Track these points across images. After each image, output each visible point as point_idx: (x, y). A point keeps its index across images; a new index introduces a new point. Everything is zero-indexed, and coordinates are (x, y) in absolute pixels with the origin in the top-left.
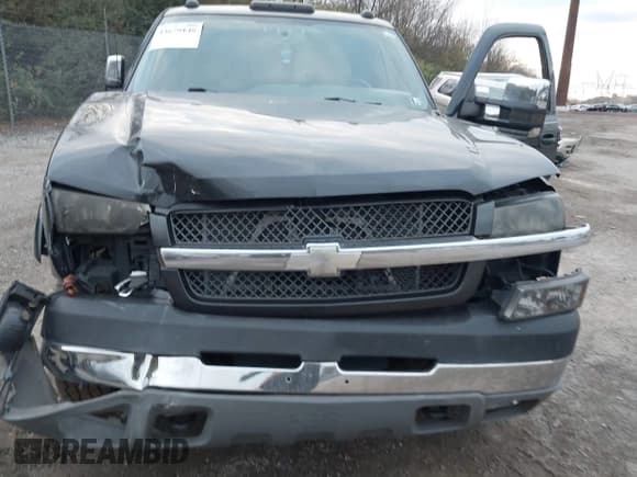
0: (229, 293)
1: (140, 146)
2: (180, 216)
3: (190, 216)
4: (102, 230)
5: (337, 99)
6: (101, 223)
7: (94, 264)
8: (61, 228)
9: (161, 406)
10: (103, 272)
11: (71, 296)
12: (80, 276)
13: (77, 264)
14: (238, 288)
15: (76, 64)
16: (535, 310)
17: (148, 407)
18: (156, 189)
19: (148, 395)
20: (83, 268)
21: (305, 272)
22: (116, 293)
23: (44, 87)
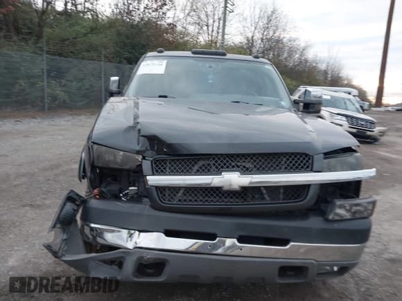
0: (180, 200)
1: (139, 127)
2: (157, 161)
3: (162, 161)
4: (117, 167)
5: (238, 102)
6: (117, 163)
7: (109, 183)
8: (96, 163)
9: (142, 257)
10: (114, 187)
11: (98, 199)
12: (103, 189)
13: (101, 183)
14: (185, 198)
15: (84, 79)
16: (346, 216)
17: (135, 258)
18: (146, 148)
19: (136, 252)
20: (104, 185)
21: (221, 188)
22: (120, 198)
23: (65, 92)
